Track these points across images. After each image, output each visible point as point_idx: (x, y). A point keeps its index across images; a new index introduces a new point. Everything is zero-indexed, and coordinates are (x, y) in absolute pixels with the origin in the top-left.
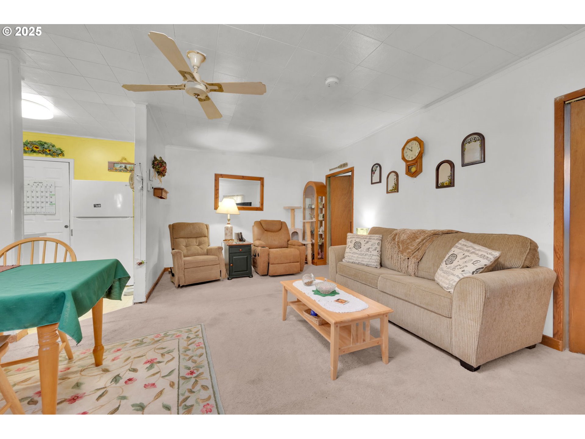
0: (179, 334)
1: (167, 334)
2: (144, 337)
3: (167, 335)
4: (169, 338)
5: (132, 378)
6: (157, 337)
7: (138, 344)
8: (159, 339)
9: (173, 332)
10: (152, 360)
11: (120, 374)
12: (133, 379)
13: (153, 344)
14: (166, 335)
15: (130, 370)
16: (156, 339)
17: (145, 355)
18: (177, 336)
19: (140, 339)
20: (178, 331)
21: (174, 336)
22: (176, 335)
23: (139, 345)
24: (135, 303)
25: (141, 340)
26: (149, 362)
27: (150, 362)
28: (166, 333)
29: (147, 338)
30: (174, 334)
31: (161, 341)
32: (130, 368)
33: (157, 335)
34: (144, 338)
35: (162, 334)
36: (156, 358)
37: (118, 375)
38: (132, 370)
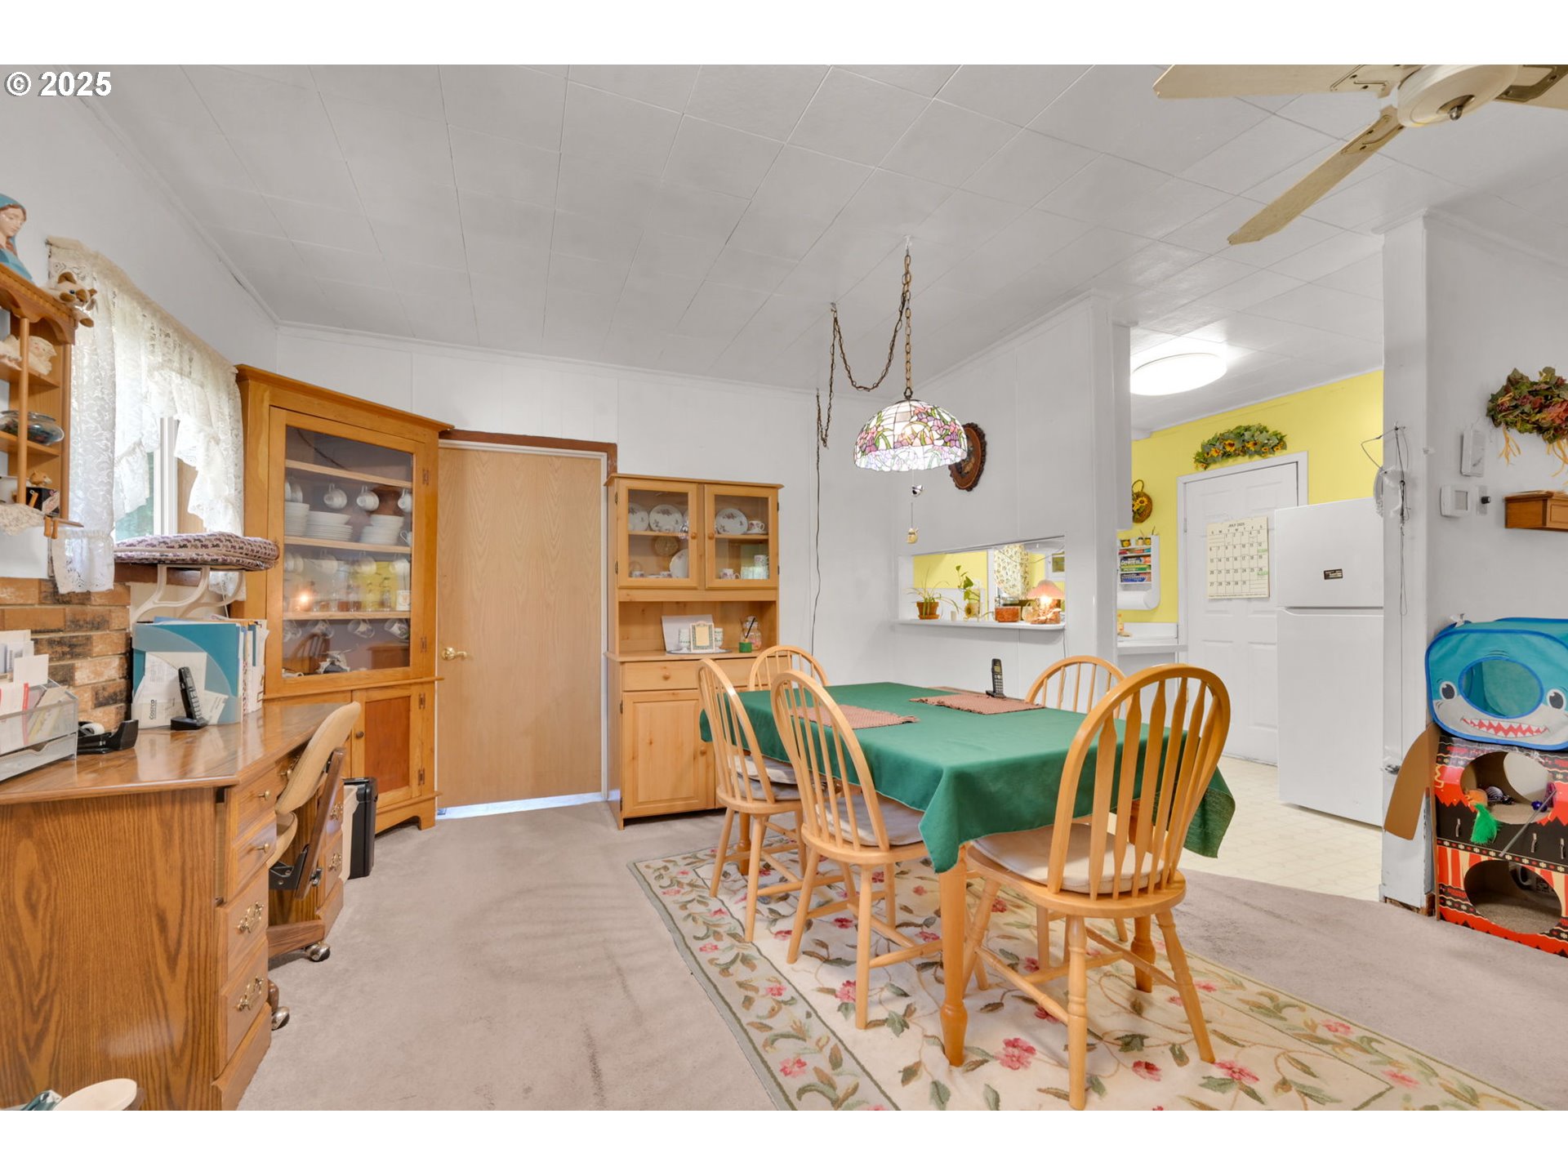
0: (1413, 1072)
1: (1375, 1045)
2: (1296, 1003)
3: (1367, 1047)
4: (1362, 1058)
5: (1157, 1070)
6: (1330, 1029)
7: (1259, 1007)
8: (1335, 1040)
9: (1398, 1054)
10: (1241, 1072)
11: (1147, 1037)
12: (1155, 1072)
13: (1298, 1037)
14: (1365, 1045)
15: (1172, 1050)
16: (1322, 1032)
17: (1243, 1046)
18: (1395, 1076)
19: (1283, 999)
20: (1420, 1063)
21: (1389, 1068)
22: (1395, 1070)
23: (1261, 1013)
24: (1386, 898)
25: (1281, 1005)
26: (1230, 1069)
27: (1234, 1072)
28: (1370, 1040)
29: (1303, 1010)
30: (1391, 1062)
31: (1328, 1048)
32: (1180, 1045)
33: (1336, 1023)
34: (1294, 1006)
35: (1355, 1034)
36: (1259, 1078)
37: (1142, 1038)
38: (1178, 1053)
